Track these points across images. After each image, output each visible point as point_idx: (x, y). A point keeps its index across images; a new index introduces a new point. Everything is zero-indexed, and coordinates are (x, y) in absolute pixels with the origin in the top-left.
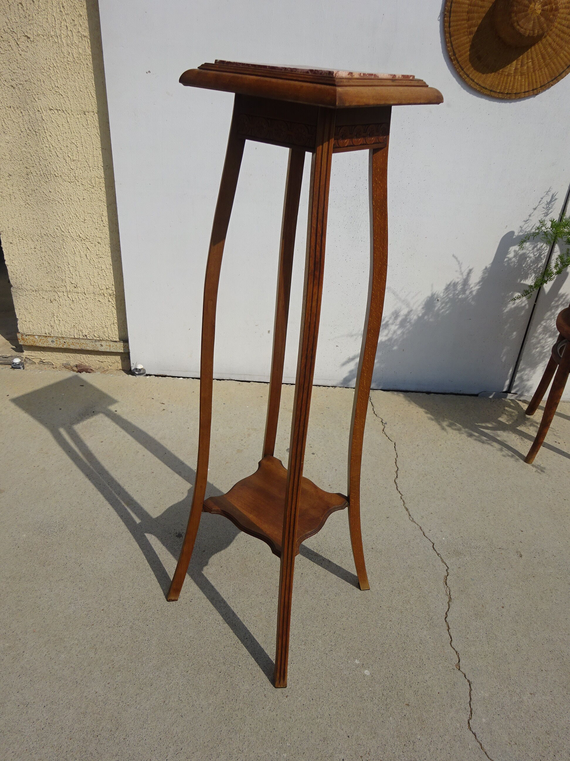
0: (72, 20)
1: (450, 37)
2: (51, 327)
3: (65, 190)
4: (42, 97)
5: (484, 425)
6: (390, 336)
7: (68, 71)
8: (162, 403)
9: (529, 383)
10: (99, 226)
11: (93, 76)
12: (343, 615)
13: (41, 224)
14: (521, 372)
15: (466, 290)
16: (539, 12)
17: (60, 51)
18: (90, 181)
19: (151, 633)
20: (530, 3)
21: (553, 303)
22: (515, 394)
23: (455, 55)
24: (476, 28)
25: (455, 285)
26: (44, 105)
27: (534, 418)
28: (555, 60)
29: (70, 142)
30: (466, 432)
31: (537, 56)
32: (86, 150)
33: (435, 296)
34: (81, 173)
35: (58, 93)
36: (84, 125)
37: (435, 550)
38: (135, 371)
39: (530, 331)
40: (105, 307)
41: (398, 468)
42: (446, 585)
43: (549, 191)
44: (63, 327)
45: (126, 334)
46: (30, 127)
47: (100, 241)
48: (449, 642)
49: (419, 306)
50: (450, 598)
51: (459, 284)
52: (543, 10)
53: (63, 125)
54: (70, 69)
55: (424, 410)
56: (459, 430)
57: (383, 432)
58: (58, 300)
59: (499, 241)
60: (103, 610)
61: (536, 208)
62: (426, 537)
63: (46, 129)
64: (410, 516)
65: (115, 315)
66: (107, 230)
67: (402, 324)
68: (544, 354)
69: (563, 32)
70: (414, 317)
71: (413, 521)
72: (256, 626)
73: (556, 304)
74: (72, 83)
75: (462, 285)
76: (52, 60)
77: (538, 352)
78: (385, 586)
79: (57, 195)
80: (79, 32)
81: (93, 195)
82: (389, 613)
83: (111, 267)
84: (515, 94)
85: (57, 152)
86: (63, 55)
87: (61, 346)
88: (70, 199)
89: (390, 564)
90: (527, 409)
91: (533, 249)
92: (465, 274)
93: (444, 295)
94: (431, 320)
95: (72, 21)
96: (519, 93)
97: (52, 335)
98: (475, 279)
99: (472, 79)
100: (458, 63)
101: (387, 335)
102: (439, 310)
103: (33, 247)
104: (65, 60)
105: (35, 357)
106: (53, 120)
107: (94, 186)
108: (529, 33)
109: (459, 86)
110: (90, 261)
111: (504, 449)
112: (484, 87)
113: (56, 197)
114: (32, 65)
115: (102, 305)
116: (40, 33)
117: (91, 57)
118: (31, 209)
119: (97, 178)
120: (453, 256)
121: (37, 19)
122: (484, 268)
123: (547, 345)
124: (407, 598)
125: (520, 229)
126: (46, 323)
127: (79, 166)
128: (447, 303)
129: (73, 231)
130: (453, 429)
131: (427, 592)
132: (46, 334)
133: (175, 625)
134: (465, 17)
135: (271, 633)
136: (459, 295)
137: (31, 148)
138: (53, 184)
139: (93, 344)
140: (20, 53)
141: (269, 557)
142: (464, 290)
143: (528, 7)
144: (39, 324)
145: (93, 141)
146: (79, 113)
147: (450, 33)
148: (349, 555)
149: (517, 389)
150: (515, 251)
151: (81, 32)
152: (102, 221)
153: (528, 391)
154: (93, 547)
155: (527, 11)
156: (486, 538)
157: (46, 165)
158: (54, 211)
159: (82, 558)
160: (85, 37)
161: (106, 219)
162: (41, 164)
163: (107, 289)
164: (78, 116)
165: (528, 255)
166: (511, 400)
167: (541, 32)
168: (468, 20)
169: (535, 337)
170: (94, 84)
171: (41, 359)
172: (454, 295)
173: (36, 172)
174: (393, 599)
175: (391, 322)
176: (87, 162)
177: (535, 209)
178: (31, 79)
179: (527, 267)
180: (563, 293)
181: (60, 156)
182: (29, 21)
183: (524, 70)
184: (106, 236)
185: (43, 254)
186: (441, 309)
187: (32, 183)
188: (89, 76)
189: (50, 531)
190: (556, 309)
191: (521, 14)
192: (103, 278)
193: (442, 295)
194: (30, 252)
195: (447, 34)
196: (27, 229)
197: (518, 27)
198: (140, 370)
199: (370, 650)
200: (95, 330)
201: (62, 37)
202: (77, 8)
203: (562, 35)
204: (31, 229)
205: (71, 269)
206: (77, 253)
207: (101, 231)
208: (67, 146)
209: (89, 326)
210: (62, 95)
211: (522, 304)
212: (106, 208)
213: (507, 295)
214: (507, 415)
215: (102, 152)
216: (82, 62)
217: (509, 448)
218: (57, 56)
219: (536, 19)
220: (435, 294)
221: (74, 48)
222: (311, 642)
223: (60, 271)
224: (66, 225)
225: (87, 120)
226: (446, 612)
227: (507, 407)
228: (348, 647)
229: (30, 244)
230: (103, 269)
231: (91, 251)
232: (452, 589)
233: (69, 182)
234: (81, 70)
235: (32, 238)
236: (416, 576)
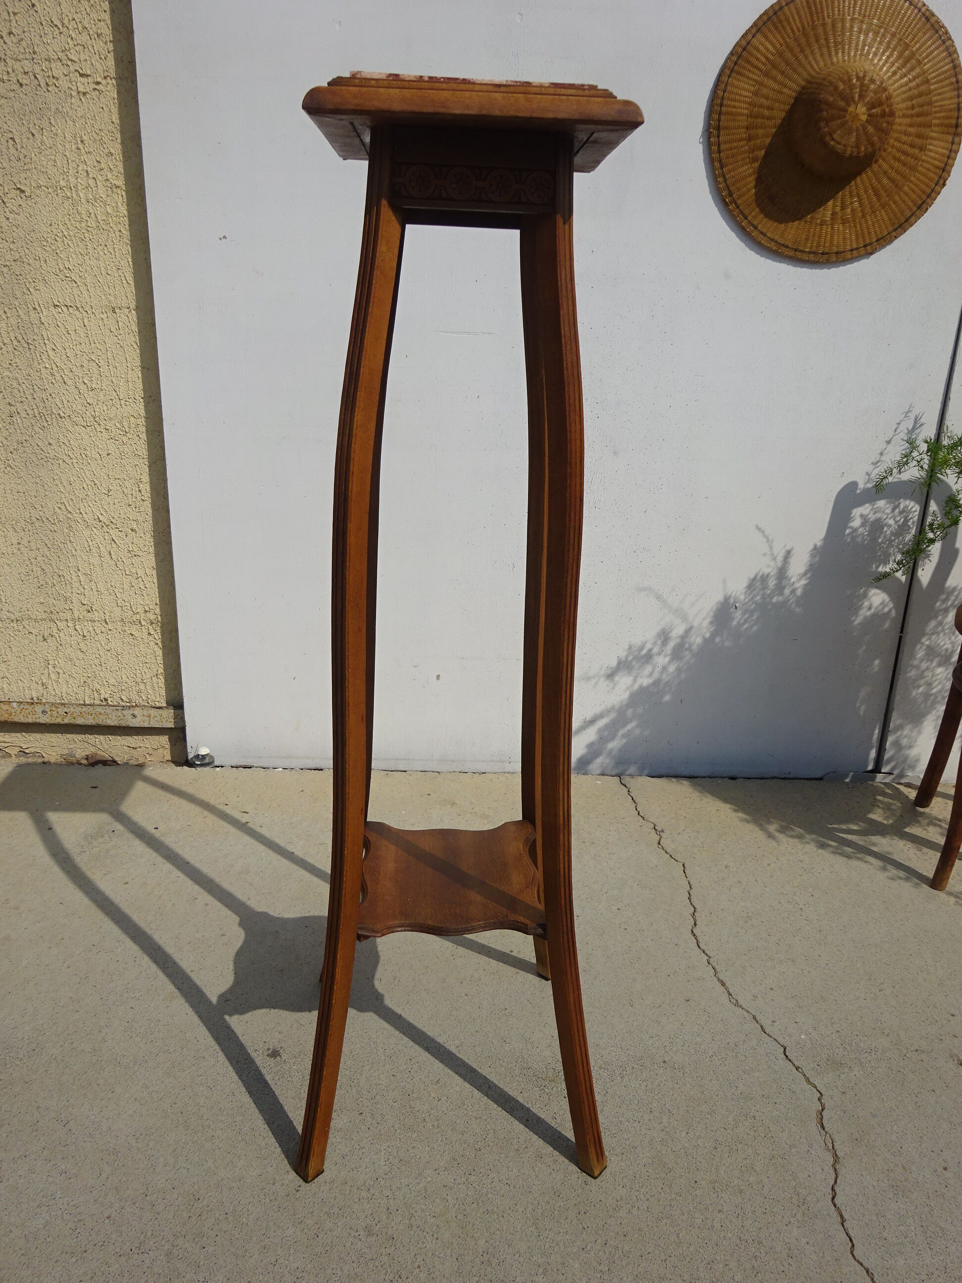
0: (97, 161)
1: (722, 167)
2: (43, 685)
3: (75, 440)
4: (41, 286)
5: (844, 827)
6: (656, 675)
7: (88, 244)
8: (244, 812)
9: (913, 752)
10: (134, 500)
11: (130, 251)
12: (619, 1203)
13: (30, 500)
14: (895, 733)
15: (784, 588)
16: (864, 118)
17: (75, 211)
18: (121, 423)
19: (212, 1265)
20: (849, 105)
21: (938, 604)
22: (890, 773)
23: (732, 195)
24: (763, 152)
25: (764, 579)
26: (44, 299)
27: (932, 812)
28: (896, 197)
29: (88, 359)
30: (813, 840)
31: (866, 192)
32: (115, 371)
33: (732, 601)
34: (105, 409)
35: (70, 279)
36: (112, 330)
37: (790, 1060)
38: (194, 760)
39: (904, 657)
40: (142, 646)
41: (695, 908)
42: (824, 1129)
43: (909, 411)
44: (64, 686)
45: (179, 694)
46: (20, 335)
47: (135, 527)
48: (849, 1249)
49: (704, 619)
50: (836, 1156)
51: (772, 577)
52: (869, 115)
53: (75, 331)
54: (90, 240)
55: (729, 806)
56: (800, 837)
57: (659, 846)
58: (57, 635)
59: (833, 499)
60: (109, 1217)
61: (890, 440)
62: (768, 1035)
63: (47, 338)
64: (731, 995)
65: (160, 659)
66: (147, 506)
67: (677, 654)
68: (932, 697)
69: (904, 153)
70: (697, 640)
71: (737, 1004)
72: (437, 1239)
73: (944, 606)
74: (94, 262)
75: (776, 579)
76: (61, 227)
77: (921, 693)
78: (699, 1137)
79: (62, 449)
80: (107, 180)
81: (125, 446)
82: (716, 1195)
83: (154, 572)
84: (837, 253)
85: (63, 376)
86: (79, 218)
87: (59, 720)
88: (83, 455)
89: (703, 1092)
90: (916, 798)
91: (893, 510)
92: (780, 559)
93: (745, 599)
94: (727, 644)
95: (95, 164)
96: (843, 252)
97: (44, 701)
98: (798, 567)
99: (762, 233)
100: (738, 207)
101: (650, 675)
102: (740, 625)
103: (15, 542)
104: (83, 225)
105: (10, 744)
106: (59, 323)
107: (127, 431)
108: (852, 152)
109: (742, 245)
110: (118, 563)
111: (889, 867)
112: (783, 245)
113: (61, 453)
114: (27, 235)
115: (136, 641)
116: (42, 183)
117: (126, 219)
118: (16, 474)
119: (132, 418)
120: (758, 528)
121: (38, 162)
122: (812, 547)
123: (936, 680)
124: (747, 1161)
125: (868, 477)
126: (33, 678)
127: (102, 398)
128: (752, 612)
129: (87, 511)
130: (788, 836)
131: (786, 1146)
132: (32, 699)
133: (263, 1244)
134: (744, 136)
135: (471, 1253)
136: (773, 597)
137: (19, 371)
138: (55, 431)
139: (119, 713)
140: (7, 217)
141: (457, 1089)
142: (780, 588)
143: (846, 111)
144: (20, 682)
145: (127, 356)
146: (104, 311)
147: (720, 161)
148: (619, 1078)
149: (893, 764)
150: (861, 516)
151: (111, 180)
152: (140, 491)
153: (912, 767)
154: (96, 1086)
155: (845, 117)
156: (886, 1032)
157: (45, 398)
158: (55, 478)
159: (70, 1108)
160: (117, 187)
161: (146, 487)
162: (35, 397)
163: (146, 611)
164: (102, 316)
165: (885, 522)
166: (885, 784)
167: (870, 149)
168: (749, 139)
169: (913, 667)
170: (131, 263)
171: (21, 747)
172: (763, 597)
173: (26, 411)
174: (719, 1164)
175: (656, 650)
176: (116, 391)
177: (888, 442)
178: (24, 257)
179: (885, 543)
180: (953, 586)
181: (69, 382)
182: (25, 164)
183: (848, 215)
184: (147, 517)
185: (33, 554)
186: (744, 624)
187: (18, 430)
188: (123, 251)
189: (8, 1058)
190: (945, 614)
191: (835, 123)
192: (140, 592)
193: (742, 597)
194: (10, 550)
195: (716, 164)
196: (5, 510)
197: (832, 143)
198: (204, 757)
199: (685, 1278)
200: (123, 688)
201: (79, 188)
202: (105, 143)
203: (903, 158)
204: (12, 510)
205: (82, 578)
206: (94, 550)
207: (137, 509)
208: (82, 366)
209: (112, 681)
210: (76, 282)
211: (883, 608)
212: (147, 469)
213: (857, 593)
214: (882, 808)
215: (142, 374)
216: (111, 227)
217: (898, 865)
218: (69, 219)
219: (861, 128)
220: (730, 597)
221: (97, 205)
222: (559, 1268)
223: (62, 583)
224: (75, 502)
225: (117, 322)
226: (833, 1186)
227: (879, 795)
228: (636, 1273)
229: (10, 537)
230: (139, 576)
231: (119, 545)
232: (835, 1137)
233: (84, 427)
234: (110, 241)
235: (15, 527)
236: (760, 1114)
